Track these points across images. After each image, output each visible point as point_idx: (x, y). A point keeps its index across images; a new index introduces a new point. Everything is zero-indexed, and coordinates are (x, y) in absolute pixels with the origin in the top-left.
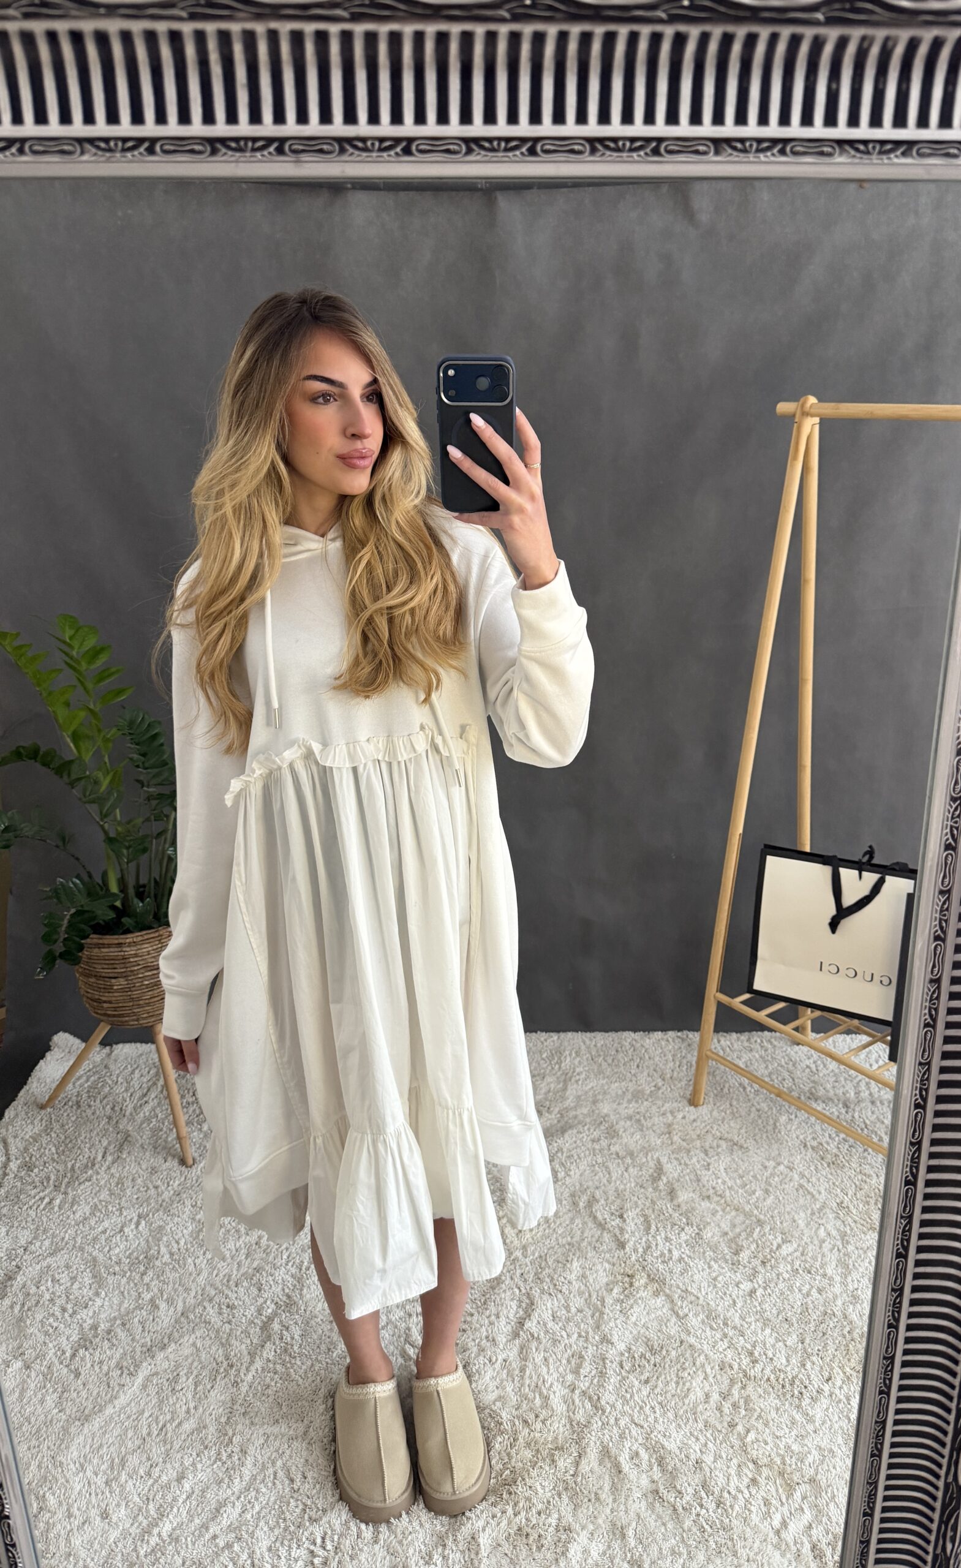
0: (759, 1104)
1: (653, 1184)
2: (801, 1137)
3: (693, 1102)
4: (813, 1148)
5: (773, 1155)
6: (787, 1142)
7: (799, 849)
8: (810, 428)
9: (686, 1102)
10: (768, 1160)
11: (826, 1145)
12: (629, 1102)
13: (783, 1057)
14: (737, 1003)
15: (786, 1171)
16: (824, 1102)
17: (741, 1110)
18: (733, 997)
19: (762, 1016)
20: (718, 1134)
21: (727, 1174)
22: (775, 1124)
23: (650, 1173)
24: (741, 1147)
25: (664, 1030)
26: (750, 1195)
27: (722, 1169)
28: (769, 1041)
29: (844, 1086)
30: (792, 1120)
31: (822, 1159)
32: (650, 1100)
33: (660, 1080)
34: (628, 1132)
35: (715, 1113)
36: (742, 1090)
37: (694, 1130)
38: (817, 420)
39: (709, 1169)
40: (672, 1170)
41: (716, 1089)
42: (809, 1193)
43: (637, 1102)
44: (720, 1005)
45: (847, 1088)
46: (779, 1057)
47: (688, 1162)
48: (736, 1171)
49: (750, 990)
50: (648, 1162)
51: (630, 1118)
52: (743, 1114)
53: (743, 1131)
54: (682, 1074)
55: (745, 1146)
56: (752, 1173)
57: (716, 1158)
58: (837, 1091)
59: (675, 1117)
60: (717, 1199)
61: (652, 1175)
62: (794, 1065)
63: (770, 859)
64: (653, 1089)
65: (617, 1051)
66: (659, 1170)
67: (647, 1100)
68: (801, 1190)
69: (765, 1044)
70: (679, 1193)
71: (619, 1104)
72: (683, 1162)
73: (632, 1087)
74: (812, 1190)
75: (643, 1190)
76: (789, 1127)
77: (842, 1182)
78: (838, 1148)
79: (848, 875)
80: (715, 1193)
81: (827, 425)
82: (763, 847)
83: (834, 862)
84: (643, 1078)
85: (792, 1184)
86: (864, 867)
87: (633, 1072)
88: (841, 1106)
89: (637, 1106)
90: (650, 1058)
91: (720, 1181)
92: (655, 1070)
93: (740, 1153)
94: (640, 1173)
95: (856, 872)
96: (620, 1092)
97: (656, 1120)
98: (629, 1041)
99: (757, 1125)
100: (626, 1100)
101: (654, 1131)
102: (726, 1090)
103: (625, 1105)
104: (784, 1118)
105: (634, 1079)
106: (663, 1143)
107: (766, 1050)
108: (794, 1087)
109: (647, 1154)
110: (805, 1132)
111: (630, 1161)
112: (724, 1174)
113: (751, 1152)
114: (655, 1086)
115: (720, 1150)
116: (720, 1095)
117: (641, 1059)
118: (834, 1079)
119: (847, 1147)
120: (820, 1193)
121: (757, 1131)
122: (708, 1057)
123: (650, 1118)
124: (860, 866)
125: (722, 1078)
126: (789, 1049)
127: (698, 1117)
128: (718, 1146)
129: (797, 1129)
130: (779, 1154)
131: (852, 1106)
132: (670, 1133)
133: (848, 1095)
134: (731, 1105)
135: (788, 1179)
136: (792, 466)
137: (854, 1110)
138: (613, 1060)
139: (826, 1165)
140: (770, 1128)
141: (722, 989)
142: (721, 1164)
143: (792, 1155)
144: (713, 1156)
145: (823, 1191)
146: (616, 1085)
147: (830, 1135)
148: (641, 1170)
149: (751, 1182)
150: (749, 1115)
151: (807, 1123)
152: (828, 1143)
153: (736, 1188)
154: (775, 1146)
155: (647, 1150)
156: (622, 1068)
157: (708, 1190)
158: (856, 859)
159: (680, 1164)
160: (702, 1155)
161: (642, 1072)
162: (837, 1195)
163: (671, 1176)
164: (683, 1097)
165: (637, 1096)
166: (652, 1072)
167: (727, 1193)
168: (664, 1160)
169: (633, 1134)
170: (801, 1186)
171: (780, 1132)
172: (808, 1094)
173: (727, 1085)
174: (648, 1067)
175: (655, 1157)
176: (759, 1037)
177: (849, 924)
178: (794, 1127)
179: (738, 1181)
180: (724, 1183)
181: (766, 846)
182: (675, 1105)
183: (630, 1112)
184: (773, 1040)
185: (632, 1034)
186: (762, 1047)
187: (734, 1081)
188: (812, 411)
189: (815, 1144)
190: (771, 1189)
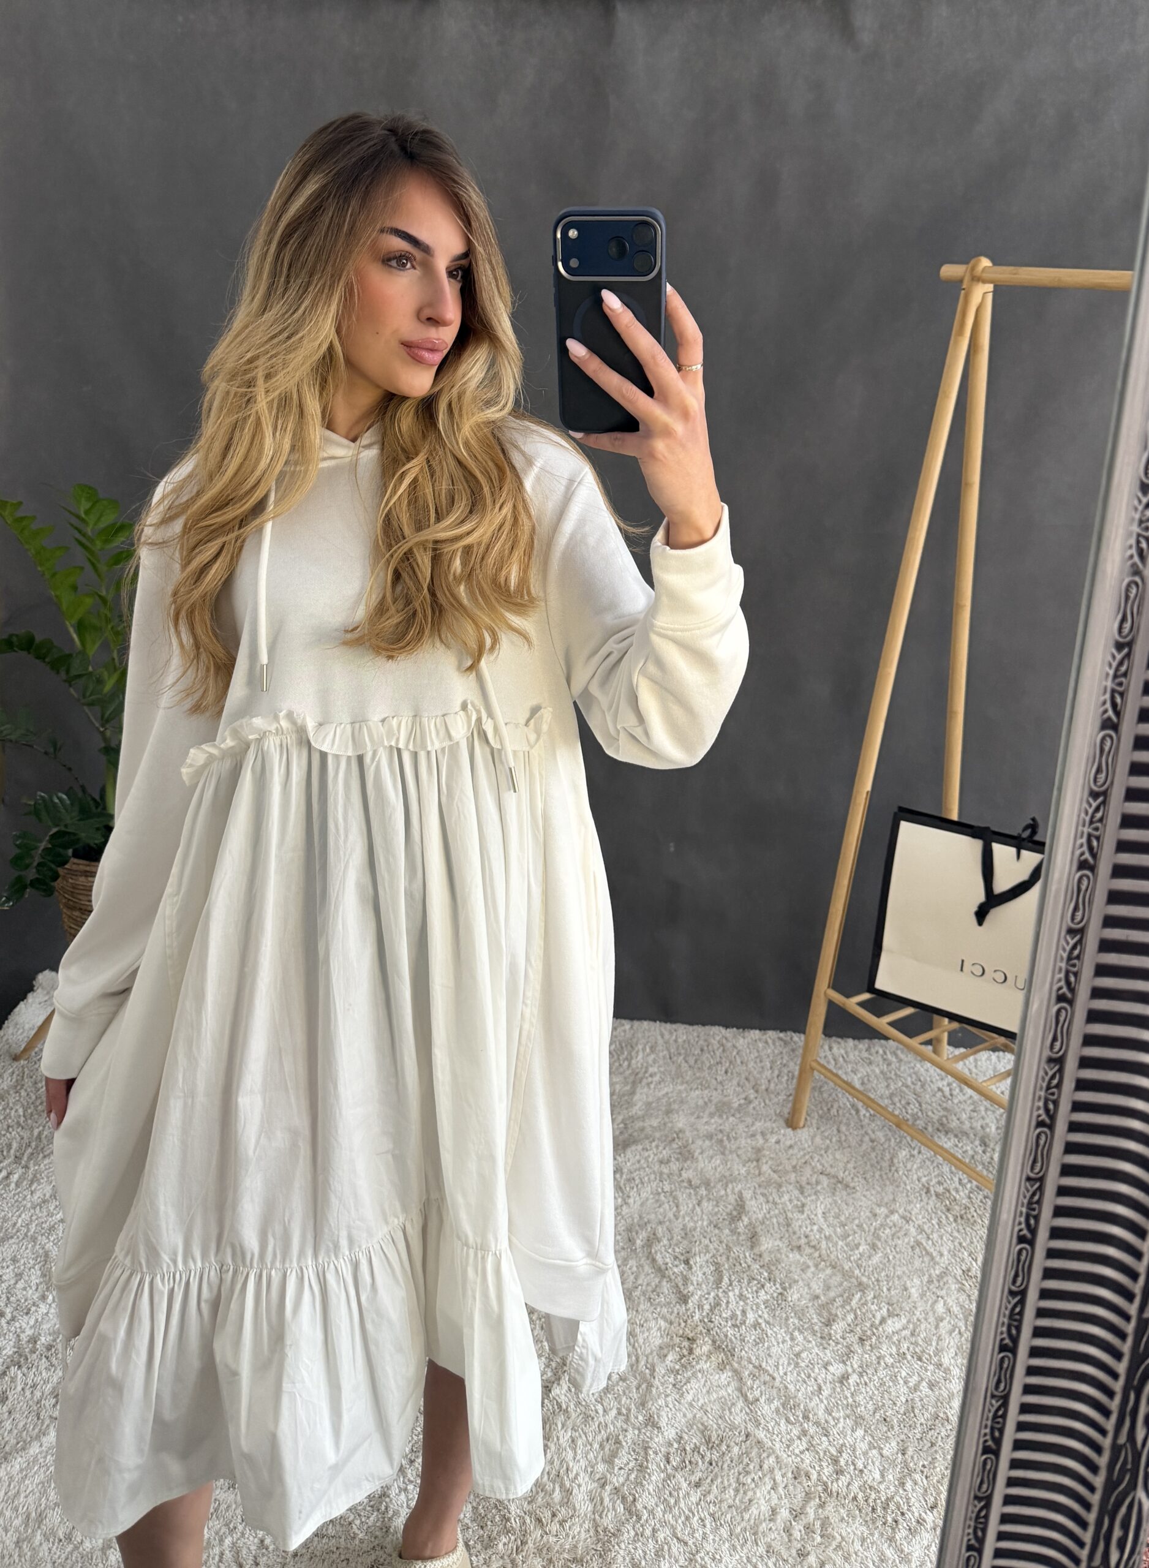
0: (874, 1132)
1: (730, 1224)
2: (924, 1180)
3: (791, 1123)
4: (937, 1195)
5: (886, 1200)
6: (905, 1184)
7: (944, 816)
8: (981, 296)
9: (782, 1123)
10: (879, 1206)
11: (954, 1193)
12: (711, 1115)
13: (910, 1076)
14: (853, 1004)
15: (902, 1222)
16: (956, 1136)
17: (850, 1138)
18: (848, 996)
19: (882, 1023)
20: (819, 1167)
21: (826, 1220)
22: (891, 1159)
23: (728, 1210)
24: (847, 1186)
25: (763, 1028)
26: (851, 1250)
27: (820, 1212)
28: (894, 1054)
29: (983, 1118)
30: (913, 1156)
31: (948, 1210)
32: (738, 1116)
33: (752, 1091)
34: (705, 1155)
35: (818, 1140)
36: (853, 1112)
37: (789, 1159)
38: (990, 287)
39: (802, 1212)
40: (756, 1208)
41: (822, 1109)
42: (928, 1253)
43: (721, 1116)
44: (831, 1004)
45: (987, 1121)
46: (905, 1075)
47: (777, 1200)
48: (837, 1217)
49: (871, 989)
50: (727, 1195)
51: (710, 1137)
52: (854, 1144)
53: (850, 1166)
54: (780, 1087)
55: (852, 1185)
56: (857, 1222)
57: (814, 1197)
58: (975, 1125)
59: (766, 1140)
60: (808, 1250)
61: (731, 1214)
62: (923, 1086)
63: (905, 827)
64: (742, 1101)
65: (702, 1050)
66: (741, 1207)
67: (733, 1115)
68: (918, 1250)
69: (889, 1056)
70: (763, 1239)
71: (698, 1117)
72: (771, 1199)
73: (716, 1096)
74: (932, 1250)
75: (717, 1231)
76: (909, 1166)
77: (972, 1243)
78: (970, 1198)
79: (1002, 853)
80: (808, 1243)
81: (1003, 295)
82: (896, 810)
83: (986, 836)
84: (731, 1087)
85: (906, 1240)
86: (1025, 843)
87: (719, 1078)
88: (977, 1143)
89: (720, 1121)
90: (742, 1063)
91: (815, 1228)
92: (747, 1079)
93: (844, 1193)
94: (716, 1210)
95: (1013, 850)
96: (701, 1102)
97: (743, 1142)
98: (718, 1038)
99: (869, 1160)
100: (707, 1112)
101: (738, 1156)
102: (834, 1111)
103: (705, 1120)
104: (904, 1153)
105: (720, 1087)
106: (748, 1173)
107: (889, 1064)
108: (920, 1114)
109: (727, 1186)
110: (929, 1174)
111: (705, 1193)
112: (822, 1220)
113: (859, 1194)
114: (745, 1099)
115: (819, 1188)
116: (826, 1117)
117: (731, 1062)
118: (972, 1107)
119: (980, 1197)
120: (942, 1255)
121: (868, 1167)
122: (812, 1069)
123: (736, 1139)
124: (1019, 843)
125: (830, 1095)
126: (918, 1065)
127: (796, 1143)
128: (818, 1183)
129: (919, 1168)
130: (894, 1200)
131: (992, 1145)
132: (758, 1161)
133: (988, 1130)
134: (839, 1131)
135: (903, 1233)
136: (956, 343)
137: (993, 1150)
138: (696, 1061)
139: (952, 1219)
140: (885, 1164)
141: (835, 985)
142: (819, 1206)
143: (910, 1202)
144: (809, 1195)
145: (946, 1253)
146: (697, 1092)
147: (960, 1180)
148: (717, 1206)
149: (855, 1233)
150: (860, 1145)
151: (933, 1162)
152: (957, 1191)
153: (835, 1239)
154: (890, 1189)
155: (727, 1180)
156: (706, 1073)
157: (800, 1238)
158: (1015, 834)
159: (768, 1202)
160: (796, 1192)
161: (731, 1080)
162: (963, 1260)
163: (754, 1216)
164: (780, 1115)
165: (722, 1109)
166: (743, 1080)
167: (824, 1244)
168: (747, 1195)
169: (712, 1157)
170: (919, 1244)
171: (897, 1171)
172: (937, 1125)
173: (836, 1106)
174: (739, 1074)
175: (736, 1190)
176: (882, 1046)
177: (998, 914)
178: (915, 1166)
179: (838, 1230)
180: (821, 1230)
181: (901, 809)
182: (768, 1124)
183: (711, 1128)
184: (899, 1052)
185: (723, 1030)
186: (885, 1060)
187: (845, 1100)
188: (985, 275)
189: (940, 1189)
190: (879, 1244)
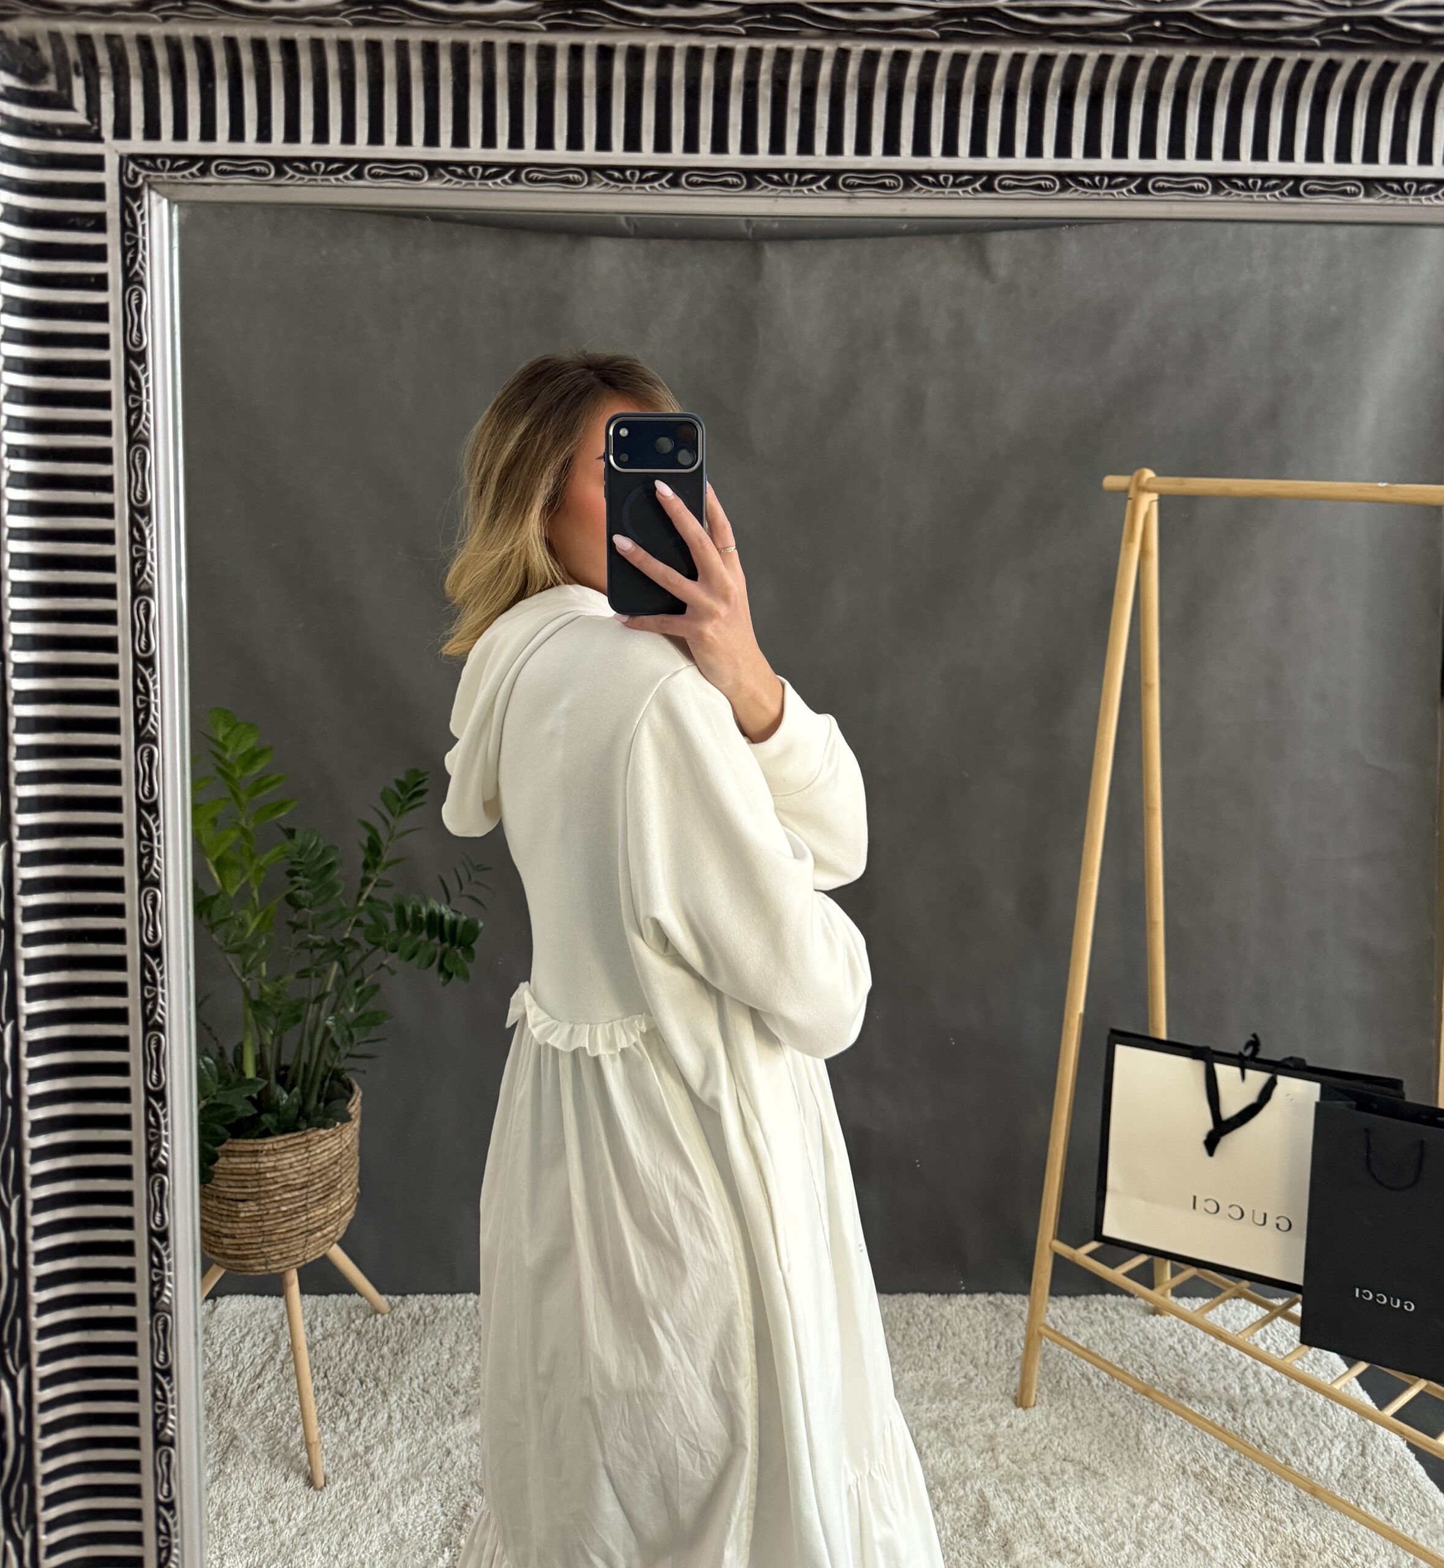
0: (1111, 1405)
1: (977, 1531)
2: (1177, 1457)
3: (1021, 1401)
4: (1196, 1476)
5: (1141, 1485)
6: (1158, 1465)
9: (1010, 1403)
10: (1136, 1494)
11: (1213, 1471)
12: (932, 1400)
13: (1136, 1334)
14: (1082, 1254)
15: (1163, 1512)
16: (1200, 1402)
17: (1088, 1414)
18: (1075, 1246)
19: (1116, 1274)
20: (1061, 1452)
21: (1081, 1517)
22: (1137, 1435)
23: (971, 1514)
24: (1095, 1473)
25: (970, 1292)
26: (1117, 1552)
27: (1072, 1507)
28: (1115, 1309)
29: (1224, 1378)
30: (1160, 1430)
31: (1211, 1492)
32: (960, 1398)
33: (971, 1367)
34: (934, 1449)
35: (1053, 1419)
36: (1085, 1383)
37: (1026, 1445)
39: (1055, 1510)
40: (1002, 1508)
41: (1050, 1381)
42: (1200, 1548)
43: (941, 1400)
44: (1057, 1257)
45: (1229, 1381)
46: (1131, 1334)
47: (1023, 1496)
48: (1092, 1511)
49: (1100, 1236)
50: (967, 1496)
51: (935, 1426)
52: (1092, 1420)
53: (1094, 1447)
54: (1000, 1359)
55: (1101, 1471)
56: (1115, 1515)
57: (1063, 1489)
58: (1217, 1386)
59: (997, 1425)
60: (1070, 1556)
61: (975, 1518)
62: (1152, 1346)
64: (963, 1380)
65: (908, 1323)
66: (985, 1511)
67: (955, 1398)
68: (1188, 1544)
69: (1110, 1313)
70: (1017, 1546)
71: (917, 1404)
72: (1016, 1495)
73: (933, 1377)
74: (1204, 1543)
75: (964, 1541)
76: (1158, 1441)
77: (1245, 1530)
78: (1231, 1476)
79: (1226, 1076)
80: (1068, 1547)
83: (1210, 1059)
84: (947, 1364)
85: (1174, 1534)
86: (1247, 1063)
87: (933, 1355)
88: (1224, 1408)
89: (942, 1406)
90: (954, 1334)
91: (1071, 1527)
92: (962, 1353)
93: (1094, 1482)
94: (958, 1514)
95: (1237, 1072)
96: (917, 1386)
97: (972, 1428)
98: (922, 1308)
99: (1114, 1438)
100: (926, 1397)
101: (970, 1446)
102: (1064, 1384)
103: (926, 1406)
104: (1149, 1427)
105: (935, 1365)
106: (985, 1466)
107: (1112, 1323)
108: (1156, 1379)
109: (965, 1484)
110: (1182, 1450)
111: (941, 1495)
112: (1077, 1516)
113: (1110, 1481)
114: (965, 1377)
115: (1066, 1477)
116: (1056, 1391)
117: (941, 1335)
118: (1210, 1366)
119: (1242, 1473)
120: (1216, 1548)
121: (1114, 1447)
122: (1041, 1334)
123: (963, 1425)
125: (1056, 1364)
126: (1143, 1321)
127: (1030, 1425)
128: (1063, 1472)
129: (1169, 1444)
130: (1150, 1485)
131: (1240, 1409)
132: (993, 1450)
133: (1232, 1392)
134: (1074, 1407)
135: (1167, 1525)
137: (1243, 1415)
138: (904, 1337)
139: (1217, 1504)
140: (1132, 1442)
142: (1071, 1499)
143: (1168, 1486)
144: (1058, 1488)
145: (1220, 1546)
146: (911, 1374)
147: (1216, 1455)
148: (958, 1509)
149: (1116, 1530)
150: (1100, 1422)
151: (1182, 1435)
152: (1216, 1469)
153: (1096, 1539)
154: (1142, 1472)
155: (963, 1477)
156: (917, 1350)
157: (1057, 1541)
159: (1013, 1500)
160: (1042, 1485)
161: (945, 1355)
162: (1240, 1552)
163: (1002, 1519)
164: (1005, 1393)
165: (941, 1392)
166: (958, 1355)
167: (1085, 1549)
168: (989, 1493)
169: (942, 1451)
170: (1188, 1537)
171: (1145, 1449)
172: (1177, 1390)
173: (1065, 1377)
174: (953, 1348)
175: (976, 1488)
176: (1100, 1303)
177: (1232, 1141)
178: (1164, 1442)
179: (1097, 1528)
180: (1078, 1530)
182: (996, 1405)
183: (934, 1416)
184: (1120, 1308)
185: (926, 1298)
186: (1106, 1318)
187: (1073, 1369)
189: (1197, 1468)
190: (1146, 1541)
